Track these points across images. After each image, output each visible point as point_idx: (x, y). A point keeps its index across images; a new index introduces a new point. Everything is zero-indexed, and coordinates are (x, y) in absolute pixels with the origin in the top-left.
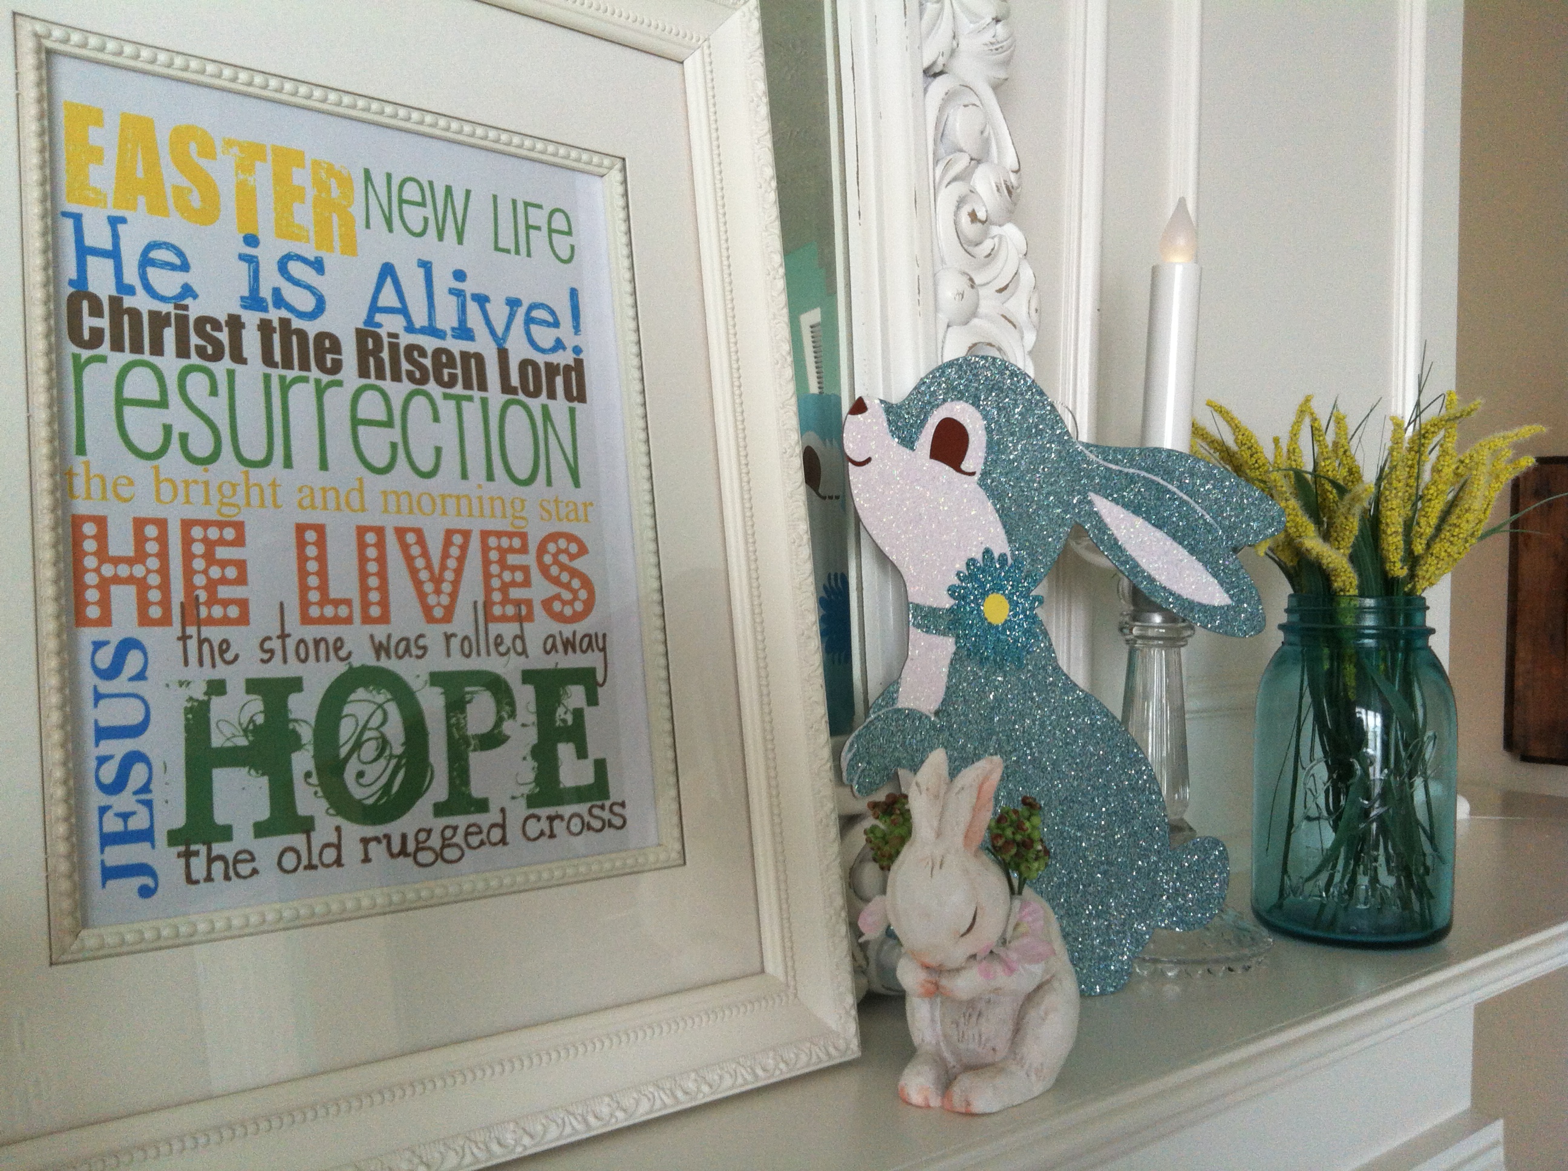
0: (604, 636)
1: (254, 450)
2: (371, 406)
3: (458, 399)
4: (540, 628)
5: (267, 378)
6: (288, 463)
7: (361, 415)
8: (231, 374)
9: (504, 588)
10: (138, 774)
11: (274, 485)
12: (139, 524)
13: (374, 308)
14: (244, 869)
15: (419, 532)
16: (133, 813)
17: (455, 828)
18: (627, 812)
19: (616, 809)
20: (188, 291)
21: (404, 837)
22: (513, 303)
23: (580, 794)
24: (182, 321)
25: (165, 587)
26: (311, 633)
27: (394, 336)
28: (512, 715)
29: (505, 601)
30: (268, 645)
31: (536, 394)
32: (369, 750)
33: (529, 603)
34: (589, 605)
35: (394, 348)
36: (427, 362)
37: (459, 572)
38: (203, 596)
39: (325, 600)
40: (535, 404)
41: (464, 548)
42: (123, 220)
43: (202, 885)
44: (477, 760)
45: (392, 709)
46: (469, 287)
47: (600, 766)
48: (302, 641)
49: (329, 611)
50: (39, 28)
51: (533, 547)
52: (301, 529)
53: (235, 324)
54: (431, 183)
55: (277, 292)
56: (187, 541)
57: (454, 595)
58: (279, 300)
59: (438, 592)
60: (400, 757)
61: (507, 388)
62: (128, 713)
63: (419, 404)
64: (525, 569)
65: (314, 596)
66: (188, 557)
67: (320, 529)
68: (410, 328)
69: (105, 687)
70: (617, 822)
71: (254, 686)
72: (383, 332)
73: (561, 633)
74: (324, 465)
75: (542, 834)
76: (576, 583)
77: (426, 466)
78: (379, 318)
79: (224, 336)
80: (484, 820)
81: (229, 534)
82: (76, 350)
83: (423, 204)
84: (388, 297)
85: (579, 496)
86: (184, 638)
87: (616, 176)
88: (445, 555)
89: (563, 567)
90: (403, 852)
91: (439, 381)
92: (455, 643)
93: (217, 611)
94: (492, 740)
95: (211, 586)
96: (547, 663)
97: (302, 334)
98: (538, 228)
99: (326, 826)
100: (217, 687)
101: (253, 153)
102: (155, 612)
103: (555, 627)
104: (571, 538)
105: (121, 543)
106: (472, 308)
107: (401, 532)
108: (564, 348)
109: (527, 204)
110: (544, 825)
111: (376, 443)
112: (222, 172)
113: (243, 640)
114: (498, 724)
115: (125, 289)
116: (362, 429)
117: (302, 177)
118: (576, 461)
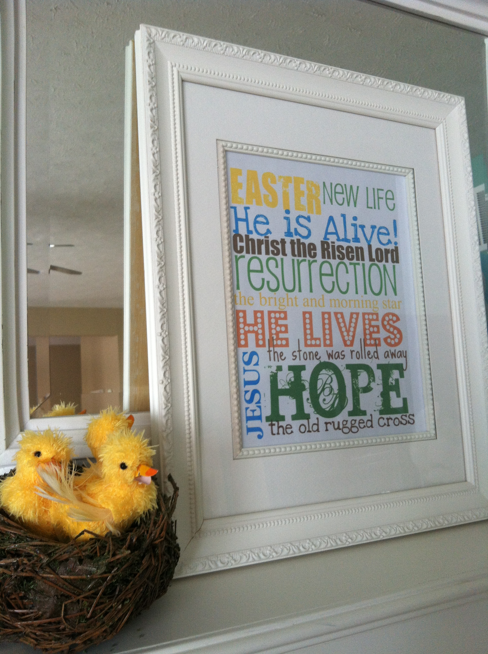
0: (406, 352)
1: (289, 286)
2: (326, 269)
3: (355, 264)
4: (383, 348)
5: (293, 260)
6: (300, 290)
7: (323, 272)
8: (282, 260)
9: (371, 334)
10: (257, 396)
11: (296, 298)
12: (256, 312)
13: (327, 233)
14: (289, 431)
15: (342, 314)
16: (255, 410)
17: (355, 421)
18: (415, 418)
19: (411, 417)
20: (269, 231)
21: (339, 423)
22: (373, 227)
23: (396, 411)
24: (267, 242)
25: (263, 334)
26: (308, 350)
27: (333, 243)
28: (374, 380)
29: (371, 338)
30: (295, 354)
31: (381, 261)
32: (327, 391)
33: (379, 339)
34: (400, 340)
35: (333, 247)
36: (344, 252)
37: (355, 328)
38: (275, 337)
39: (312, 339)
40: (381, 265)
41: (357, 319)
42: (248, 208)
43: (276, 436)
44: (363, 397)
45: (334, 377)
46: (358, 223)
47: (405, 400)
48: (305, 353)
49: (313, 342)
50: (224, 144)
51: (380, 318)
52: (304, 313)
53: (283, 242)
54: (345, 185)
55: (296, 229)
56: (270, 318)
57: (353, 337)
58: (297, 233)
59: (348, 335)
60: (337, 394)
61: (371, 259)
62: (252, 376)
63: (342, 267)
65: (309, 337)
66: (270, 323)
67: (310, 313)
68: (338, 240)
69: (247, 368)
70: (411, 421)
71: (291, 368)
72: (329, 241)
73: (390, 351)
74: (311, 291)
75: (385, 424)
76: (396, 332)
77: (344, 290)
78: (328, 236)
79: (280, 247)
80: (365, 418)
81: (282, 315)
82: (236, 254)
83: (343, 193)
84: (331, 229)
85: (396, 299)
86: (269, 351)
87: (411, 176)
88: (351, 322)
89: (391, 326)
90: (339, 428)
91: (348, 258)
92: (354, 354)
93: (279, 342)
94: (367, 389)
95: (277, 333)
96: (386, 361)
97: (304, 244)
98: (382, 198)
99: (314, 417)
100: (280, 368)
101: (287, 180)
102: (261, 342)
103: (388, 348)
104: (394, 315)
105: (250, 319)
106: (359, 230)
107: (336, 314)
108: (391, 243)
109: (378, 190)
110: (386, 421)
111: (328, 282)
112: (278, 187)
113: (287, 352)
114: (369, 383)
115: (250, 232)
116: (323, 277)
117: (303, 187)
118: (395, 286)
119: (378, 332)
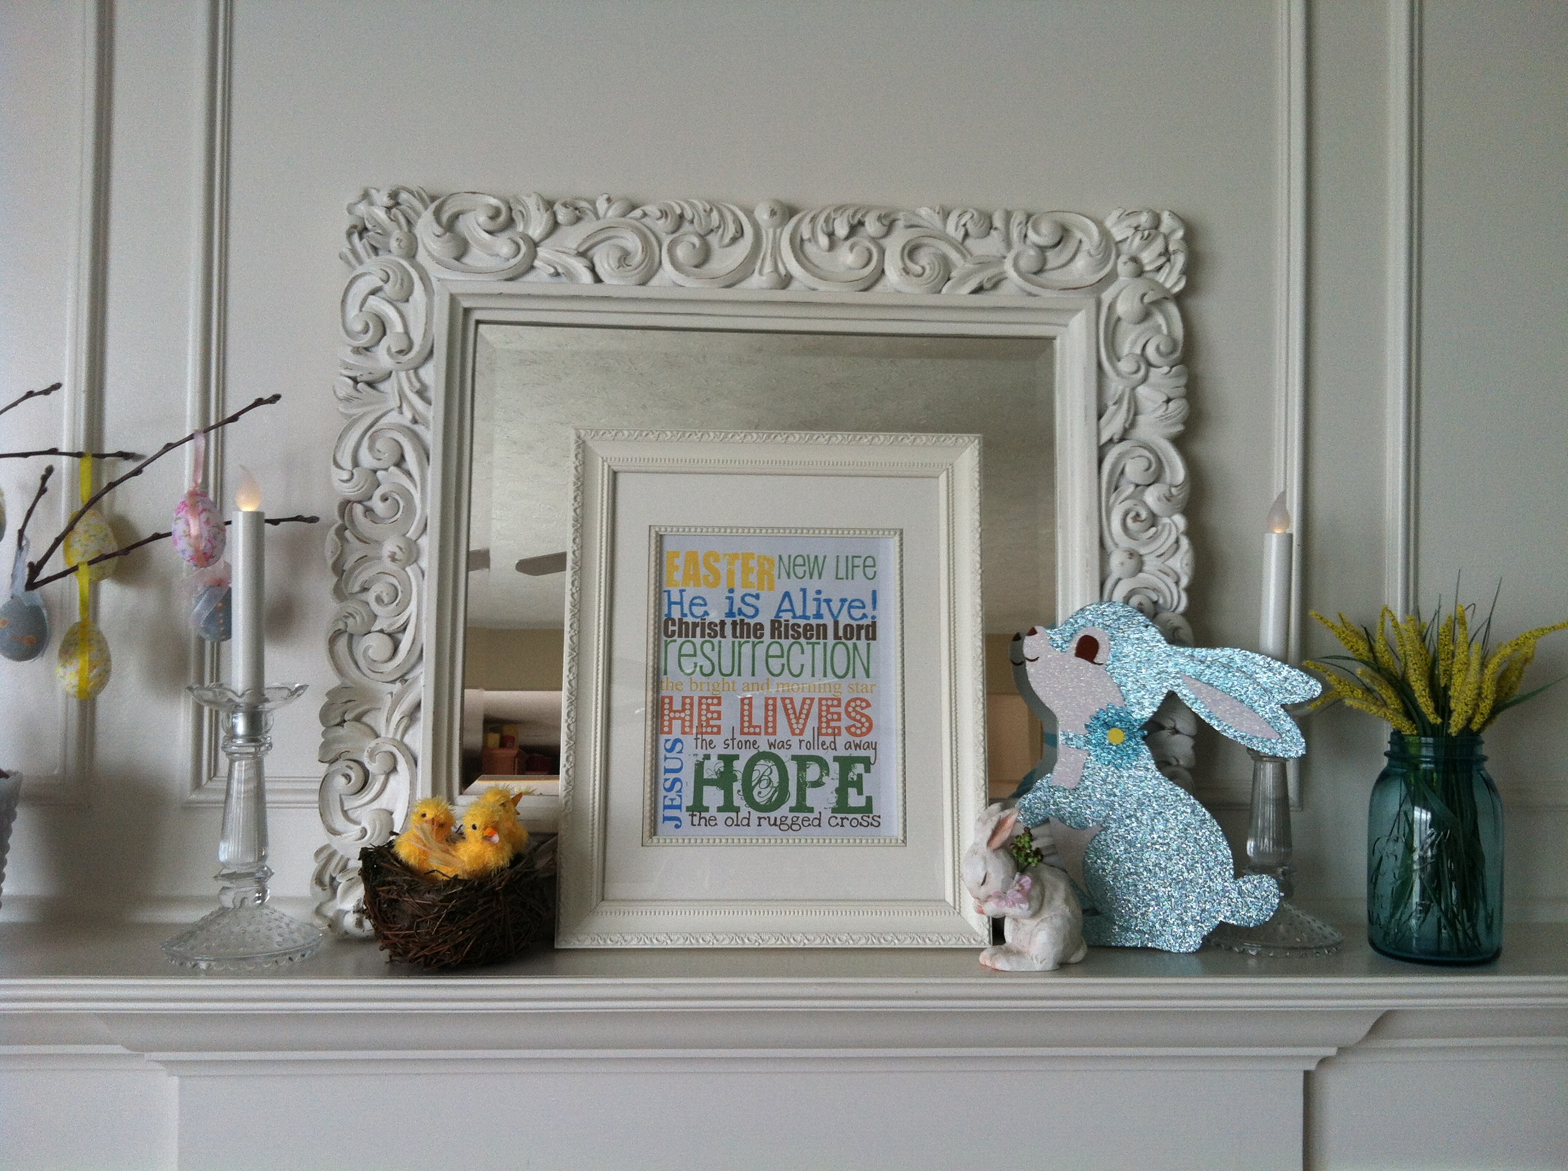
0: (876, 743)
1: (727, 670)
2: (775, 650)
3: (813, 644)
4: (844, 739)
5: (733, 643)
6: (739, 675)
7: (770, 653)
8: (720, 642)
10: (678, 786)
11: (733, 683)
12: (684, 698)
13: (780, 610)
14: (712, 823)
15: (791, 699)
16: (675, 799)
17: (798, 818)
18: (882, 821)
19: (875, 818)
20: (706, 613)
21: (776, 818)
22: (843, 601)
23: (856, 810)
24: (703, 624)
25: (691, 721)
26: (744, 738)
27: (788, 621)
28: (828, 774)
29: (828, 727)
30: (727, 742)
31: (851, 638)
32: (764, 784)
33: (839, 728)
34: (869, 729)
35: (787, 626)
36: (801, 630)
37: (807, 715)
38: (704, 724)
39: (750, 726)
40: (850, 643)
41: (811, 705)
42: (684, 590)
43: (697, 827)
44: (810, 792)
45: (774, 768)
46: (823, 597)
47: (869, 800)
48: (740, 741)
49: (752, 730)
50: (658, 529)
51: (843, 703)
52: (743, 699)
53: (723, 623)
54: (808, 556)
55: (740, 609)
56: (700, 704)
57: (804, 725)
58: (740, 612)
59: (797, 723)
60: (776, 788)
61: (836, 636)
62: (676, 765)
63: (796, 647)
64: (839, 714)
65: (746, 724)
66: (700, 710)
67: (750, 699)
68: (794, 617)
70: (876, 824)
71: (720, 757)
72: (782, 620)
73: (853, 741)
74: (753, 675)
75: (838, 824)
76: (863, 720)
77: (796, 672)
80: (811, 816)
81: (715, 701)
82: (665, 638)
83: (804, 565)
84: (786, 605)
85: (868, 681)
86: (696, 739)
87: (897, 538)
88: (802, 708)
90: (775, 824)
91: (806, 637)
92: (803, 744)
94: (818, 784)
95: (708, 720)
96: (846, 753)
97: (748, 624)
98: (858, 566)
99: (745, 810)
100: (707, 757)
101: (735, 556)
102: (687, 730)
103: (851, 739)
104: (862, 700)
105: (677, 706)
106: (824, 605)
107: (783, 699)
108: (867, 617)
109: (853, 557)
110: (839, 821)
111: (775, 665)
112: (722, 567)
113: (718, 740)
114: (822, 776)
115: (684, 615)
116: (770, 660)
117: (753, 563)
118: (868, 666)
119: (839, 719)
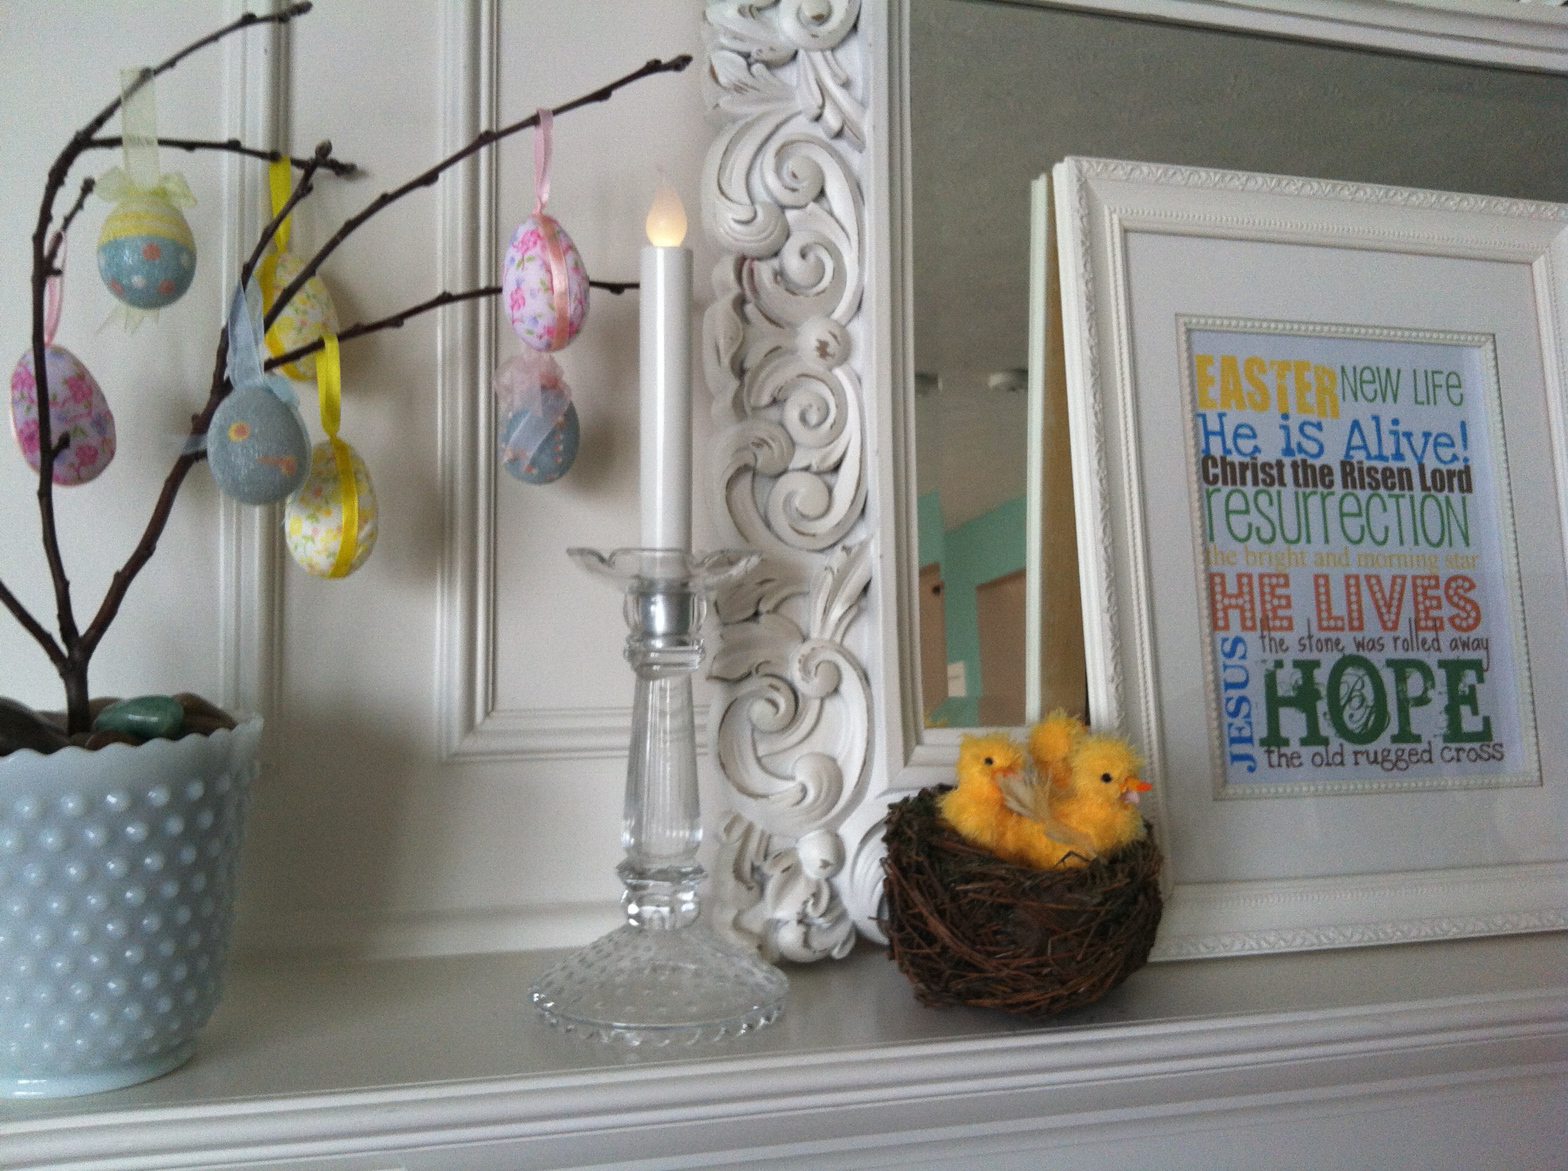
0: (1487, 640)
1: (1292, 535)
2: (1350, 505)
3: (1397, 497)
4: (1448, 634)
5: (1297, 494)
6: (1309, 541)
7: (1345, 511)
8: (1279, 493)
9: (1427, 610)
10: (1245, 708)
11: (1302, 553)
12: (1240, 576)
13: (1350, 448)
14: (1296, 762)
15: (1377, 578)
16: (1243, 728)
18: (1504, 749)
19: (1497, 747)
20: (1256, 449)
21: (1376, 753)
22: (1427, 435)
23: (1472, 737)
24: (1254, 466)
25: (1252, 609)
26: (1324, 635)
27: (1360, 462)
28: (1433, 686)
29: (1427, 618)
30: (1303, 642)
31: (1442, 490)
32: (1356, 702)
33: (1441, 619)
34: (1477, 620)
35: (1361, 470)
36: (1379, 476)
37: (1400, 600)
38: (1270, 615)
39: (1330, 617)
40: (1441, 496)
41: (1403, 586)
42: (1225, 414)
43: (1277, 769)
44: (1414, 712)
45: (1367, 679)
46: (1401, 428)
47: (1487, 721)
48: (1319, 640)
49: (1332, 623)
50: (1187, 320)
51: (1442, 583)
52: (1317, 577)
53: (1280, 465)
54: (1378, 368)
56: (1262, 585)
57: (1398, 614)
58: (1301, 449)
59: (1389, 612)
60: (1372, 707)
61: (1424, 488)
62: (1238, 676)
63: (1376, 501)
64: (1438, 599)
65: (1324, 615)
66: (1263, 594)
67: (1326, 577)
68: (1369, 457)
69: (1229, 662)
70: (1498, 755)
71: (1297, 664)
72: (1355, 461)
73: (1460, 638)
74: (1327, 541)
75: (1452, 758)
76: (1469, 607)
77: (1380, 538)
78: (1352, 453)
79: (1274, 472)
80: (1420, 747)
81: (1282, 581)
82: (1207, 486)
83: (1374, 382)
84: (1357, 440)
85: (1470, 552)
86: (1263, 637)
87: (1489, 346)
88: (1392, 591)
89: (1461, 597)
90: (1375, 761)
91: (1386, 487)
92: (1399, 642)
93: (1278, 623)
94: (1422, 701)
95: (1274, 609)
96: (1452, 656)
97: (1313, 467)
99: (1335, 742)
100: (1279, 664)
101: (1285, 366)
102: (1249, 623)
103: (1457, 634)
104: (1465, 579)
105: (1232, 587)
106: (1403, 441)
108: (1458, 460)
109: (1434, 373)
110: (1454, 753)
111: (1353, 526)
112: (1269, 379)
113: (1291, 639)
114: (1426, 690)
115: (1227, 451)
116: (1346, 519)
117: (1309, 376)
118: (1466, 528)
119: (1439, 607)
